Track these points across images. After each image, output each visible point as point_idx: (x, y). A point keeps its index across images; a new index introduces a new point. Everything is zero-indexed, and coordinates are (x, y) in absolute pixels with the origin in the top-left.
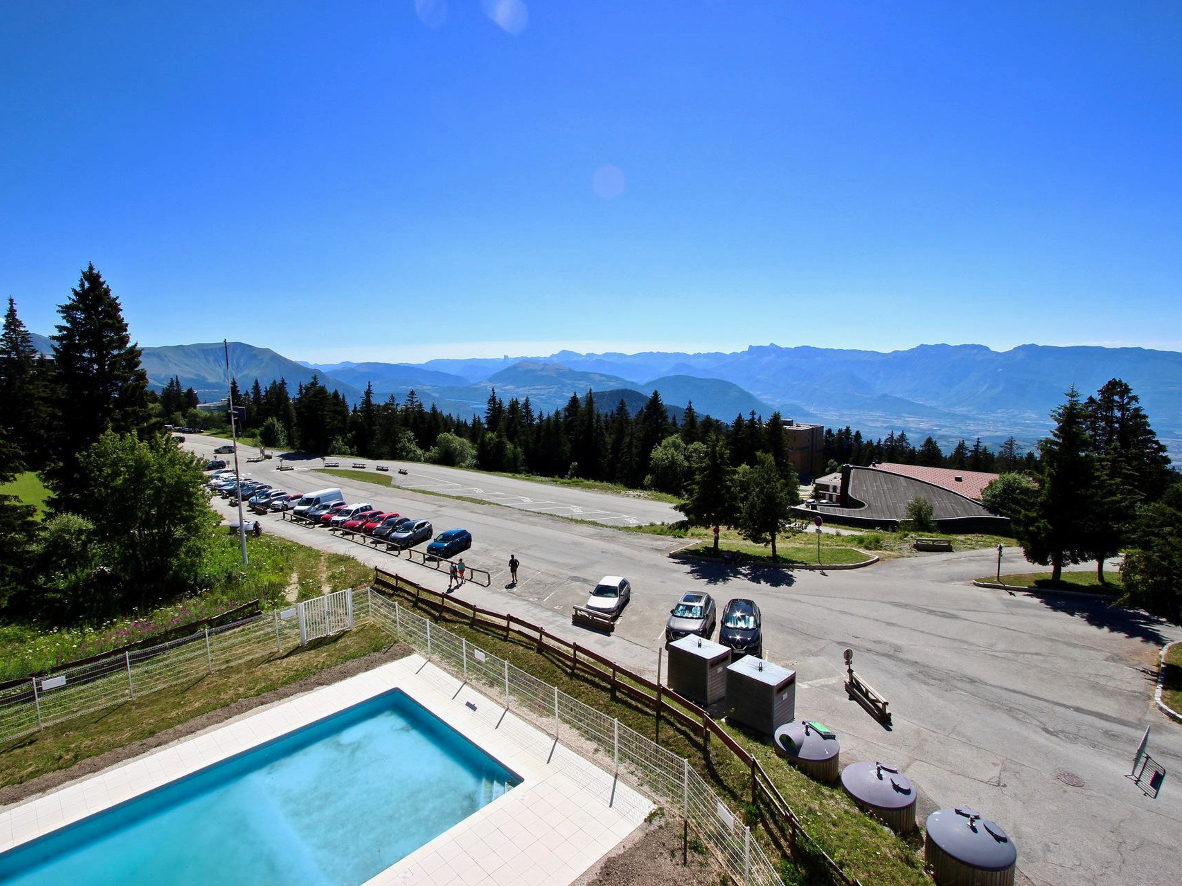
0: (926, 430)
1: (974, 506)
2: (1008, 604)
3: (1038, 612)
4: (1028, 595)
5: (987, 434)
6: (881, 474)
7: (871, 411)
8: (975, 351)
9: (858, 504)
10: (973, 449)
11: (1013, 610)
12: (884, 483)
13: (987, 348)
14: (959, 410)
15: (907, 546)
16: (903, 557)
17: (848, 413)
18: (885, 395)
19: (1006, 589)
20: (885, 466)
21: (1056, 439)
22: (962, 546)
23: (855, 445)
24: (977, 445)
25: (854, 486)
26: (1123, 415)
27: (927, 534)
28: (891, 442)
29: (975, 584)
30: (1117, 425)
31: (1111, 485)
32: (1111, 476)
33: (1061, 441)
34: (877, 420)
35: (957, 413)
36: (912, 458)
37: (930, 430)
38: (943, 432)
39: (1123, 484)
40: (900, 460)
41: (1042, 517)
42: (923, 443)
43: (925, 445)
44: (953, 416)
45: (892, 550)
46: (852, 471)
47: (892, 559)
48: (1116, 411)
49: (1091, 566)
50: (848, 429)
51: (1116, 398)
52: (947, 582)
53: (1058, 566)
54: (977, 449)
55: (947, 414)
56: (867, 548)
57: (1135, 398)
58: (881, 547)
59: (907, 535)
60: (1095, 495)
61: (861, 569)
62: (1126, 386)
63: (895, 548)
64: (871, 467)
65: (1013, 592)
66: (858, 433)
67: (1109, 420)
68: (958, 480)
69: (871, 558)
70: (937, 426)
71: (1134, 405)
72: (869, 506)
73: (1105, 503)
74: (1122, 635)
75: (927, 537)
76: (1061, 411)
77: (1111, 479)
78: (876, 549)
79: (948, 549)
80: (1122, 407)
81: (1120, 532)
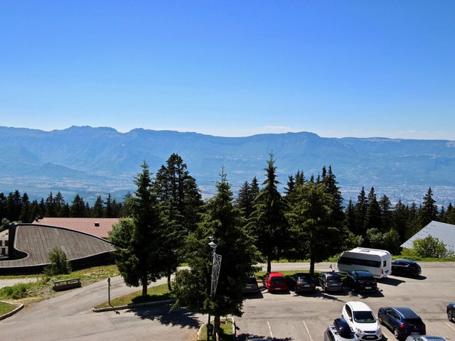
0: (80, 189)
1: (105, 244)
2: (114, 322)
3: (133, 323)
4: (128, 311)
5: (118, 189)
6: (40, 228)
7: (39, 176)
8: (108, 132)
9: (23, 255)
10: (106, 201)
11: (117, 326)
12: (42, 235)
13: (115, 130)
14: (99, 173)
15: (48, 289)
16: (43, 299)
17: (20, 178)
18: (49, 164)
19: (114, 310)
20: (46, 221)
21: (138, 197)
22: (88, 281)
23: (24, 204)
24: (109, 199)
25: (18, 241)
26: (180, 176)
27: (64, 276)
28: (51, 200)
29: (94, 311)
30: (177, 183)
31: (170, 225)
32: (170, 219)
33: (140, 198)
34: (44, 183)
35: (99, 175)
36: (66, 212)
37: (82, 188)
38: (91, 189)
39: (177, 223)
40: (58, 214)
41: (132, 253)
42: (73, 200)
43: (75, 202)
44: (96, 177)
45: (35, 296)
46: (17, 228)
47: (35, 304)
48: (176, 174)
49: (164, 280)
50: (17, 192)
51: (176, 166)
52: (75, 313)
53: (145, 285)
54: (109, 201)
55: (92, 177)
56: (15, 298)
57: (185, 166)
58: (27, 294)
59: (49, 279)
60: (161, 233)
61: (7, 319)
62: (180, 158)
63: (38, 293)
64: (35, 223)
65: (119, 311)
66: (25, 195)
67: (173, 180)
68: (97, 225)
69: (16, 307)
70: (86, 185)
71: (185, 170)
72: (31, 255)
73: (167, 238)
74: (180, 326)
75: (64, 279)
76: (139, 178)
77: (171, 221)
78: (23, 297)
79: (78, 286)
80: (179, 172)
81: (177, 255)
